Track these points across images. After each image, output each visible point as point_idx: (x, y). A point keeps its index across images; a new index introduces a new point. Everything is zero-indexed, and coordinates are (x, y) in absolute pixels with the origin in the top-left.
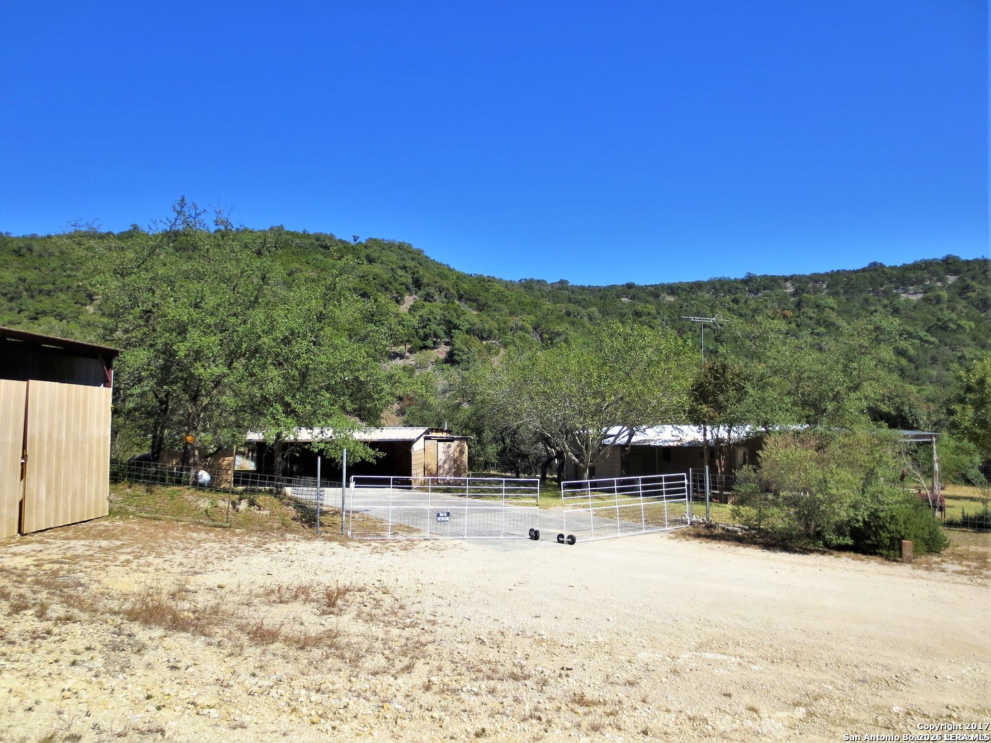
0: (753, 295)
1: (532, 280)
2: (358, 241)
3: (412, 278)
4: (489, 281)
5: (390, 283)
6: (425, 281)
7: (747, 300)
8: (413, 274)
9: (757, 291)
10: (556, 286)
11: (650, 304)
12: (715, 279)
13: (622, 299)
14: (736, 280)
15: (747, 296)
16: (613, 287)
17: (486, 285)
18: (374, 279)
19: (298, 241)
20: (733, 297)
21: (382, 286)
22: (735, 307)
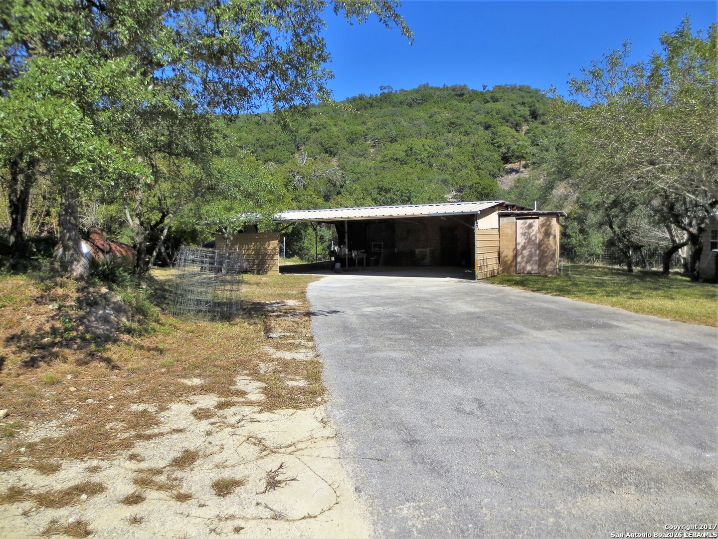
2: (486, 89)
3: (530, 111)
5: (510, 115)
6: (540, 112)
8: (531, 107)
18: (497, 114)
19: (439, 93)
21: (504, 118)
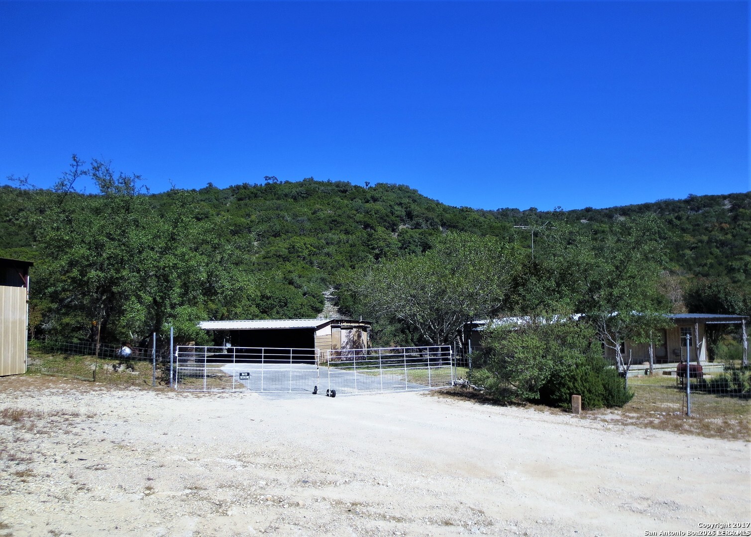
0: (694, 212)
1: (507, 209)
2: (369, 186)
3: (405, 211)
4: (467, 211)
5: (387, 216)
6: (415, 213)
7: (688, 217)
8: (407, 208)
9: (699, 209)
10: (527, 213)
11: (605, 223)
12: (661, 200)
13: (581, 221)
14: (680, 201)
15: (689, 213)
16: (574, 211)
17: (464, 214)
18: (376, 214)
19: (323, 188)
20: (676, 214)
21: (381, 218)
22: (678, 222)
